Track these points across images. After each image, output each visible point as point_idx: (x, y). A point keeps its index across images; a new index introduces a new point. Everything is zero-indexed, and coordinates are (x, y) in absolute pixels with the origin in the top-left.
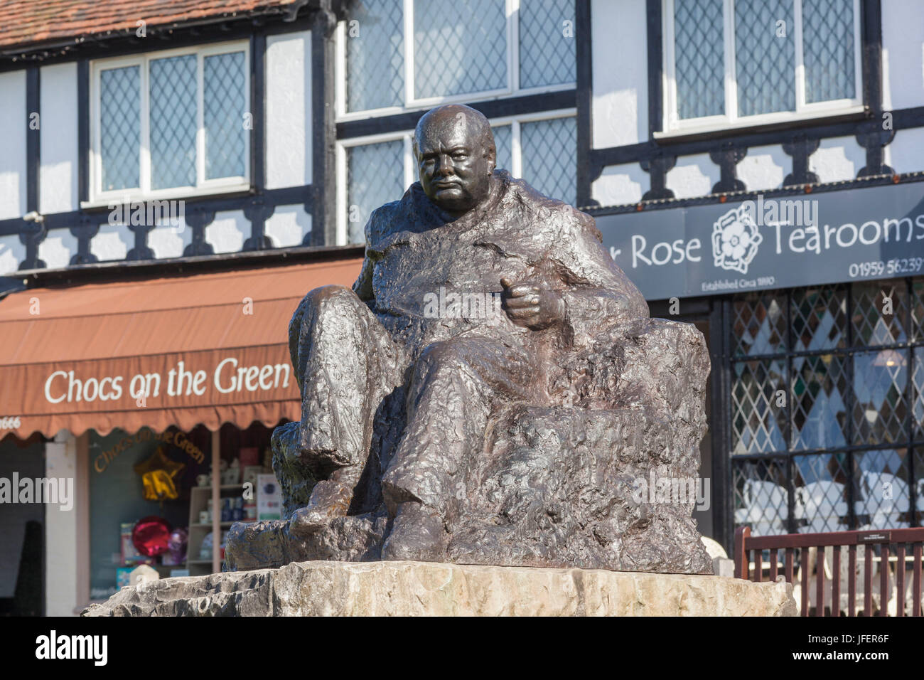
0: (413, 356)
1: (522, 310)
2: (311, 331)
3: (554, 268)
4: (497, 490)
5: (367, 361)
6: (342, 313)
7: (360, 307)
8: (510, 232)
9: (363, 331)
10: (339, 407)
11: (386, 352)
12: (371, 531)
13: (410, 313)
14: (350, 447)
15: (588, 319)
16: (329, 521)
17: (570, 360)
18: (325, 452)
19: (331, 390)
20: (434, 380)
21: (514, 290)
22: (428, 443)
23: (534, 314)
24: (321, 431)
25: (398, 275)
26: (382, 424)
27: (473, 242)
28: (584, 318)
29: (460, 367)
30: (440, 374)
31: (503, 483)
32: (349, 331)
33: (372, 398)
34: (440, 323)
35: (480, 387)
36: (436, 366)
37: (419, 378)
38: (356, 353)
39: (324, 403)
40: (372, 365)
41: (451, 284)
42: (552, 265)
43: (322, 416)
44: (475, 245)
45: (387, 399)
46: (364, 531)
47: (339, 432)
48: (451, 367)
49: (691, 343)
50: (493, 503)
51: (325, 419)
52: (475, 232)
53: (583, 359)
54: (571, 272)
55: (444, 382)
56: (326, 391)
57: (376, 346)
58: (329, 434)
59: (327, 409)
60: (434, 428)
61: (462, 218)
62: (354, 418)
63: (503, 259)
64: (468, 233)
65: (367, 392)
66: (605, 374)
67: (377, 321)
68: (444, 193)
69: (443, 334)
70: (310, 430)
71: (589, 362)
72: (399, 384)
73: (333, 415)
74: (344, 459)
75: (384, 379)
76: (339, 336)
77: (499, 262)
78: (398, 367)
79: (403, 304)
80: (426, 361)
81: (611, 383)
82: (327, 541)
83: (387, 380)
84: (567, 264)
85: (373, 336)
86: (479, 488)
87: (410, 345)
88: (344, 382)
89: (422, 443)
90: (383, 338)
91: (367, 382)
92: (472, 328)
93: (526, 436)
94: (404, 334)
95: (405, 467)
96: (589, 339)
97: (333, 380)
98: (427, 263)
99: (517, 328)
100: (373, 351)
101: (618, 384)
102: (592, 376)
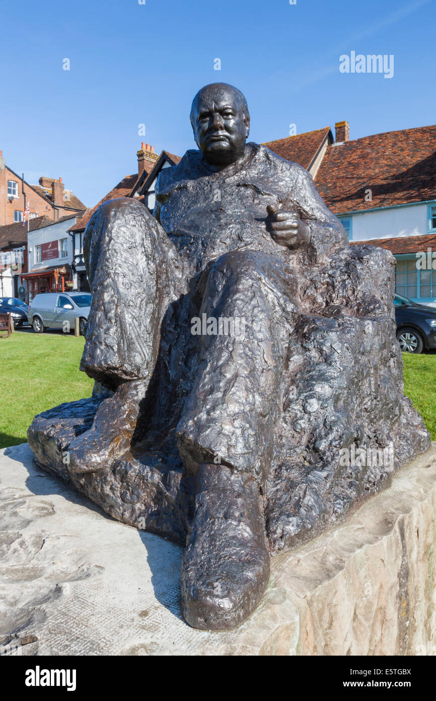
0: (197, 268)
1: (284, 232)
2: (101, 239)
3: (293, 207)
4: (302, 418)
5: (157, 271)
6: (132, 223)
7: (150, 218)
8: (262, 179)
9: (153, 241)
10: (128, 318)
11: (174, 263)
12: (161, 485)
13: (192, 234)
14: (138, 360)
15: (325, 243)
16: (110, 462)
17: (315, 274)
18: (109, 368)
19: (120, 300)
20: (235, 294)
21: (279, 215)
22: (236, 376)
23: (294, 236)
24: (106, 345)
25: (179, 208)
26: (170, 331)
27: (236, 183)
28: (322, 242)
29: (260, 279)
30: (241, 287)
31: (309, 409)
32: (139, 241)
33: (161, 306)
34: (219, 240)
35: (282, 302)
36: (234, 276)
37: (214, 290)
38: (146, 263)
39: (112, 314)
40: (161, 274)
41: (224, 211)
42: (292, 205)
43: (108, 329)
44: (238, 185)
45: (174, 305)
46: (153, 484)
47: (127, 345)
48: (252, 279)
49: (391, 264)
50: (299, 433)
51: (112, 330)
52: (236, 177)
53: (325, 274)
54: (304, 211)
55: (246, 296)
56: (113, 302)
57: (164, 257)
58: (116, 348)
59: (113, 321)
60: (240, 355)
61: (226, 170)
62: (143, 328)
63: (260, 196)
64: (232, 178)
65: (157, 301)
66: (344, 287)
67: (165, 234)
68: (216, 144)
69: (222, 249)
70: (95, 344)
71: (330, 276)
72: (186, 292)
73: (121, 327)
74: (132, 373)
75: (172, 288)
76: (128, 245)
77: (258, 198)
78: (184, 277)
79: (185, 227)
80: (222, 272)
81: (350, 292)
82: (107, 489)
83: (175, 289)
84: (301, 204)
85: (162, 248)
86: (283, 415)
87: (193, 258)
88: (133, 291)
89: (228, 376)
90: (171, 250)
91: (157, 291)
92: (246, 245)
93: (321, 351)
94: (188, 249)
95: (208, 413)
96: (327, 258)
97: (122, 289)
98: (202, 199)
99: (279, 246)
100: (162, 262)
101: (356, 294)
102: (334, 287)
